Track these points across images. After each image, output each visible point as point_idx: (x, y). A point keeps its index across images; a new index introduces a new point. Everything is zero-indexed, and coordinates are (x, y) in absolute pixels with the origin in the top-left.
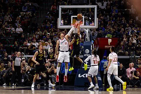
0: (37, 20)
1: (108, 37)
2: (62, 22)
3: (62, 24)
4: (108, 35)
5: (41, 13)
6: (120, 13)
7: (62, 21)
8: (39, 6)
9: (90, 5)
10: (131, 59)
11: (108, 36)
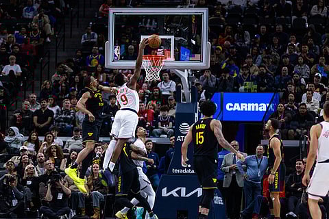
0: (62, 43)
1: (245, 89)
2: (117, 52)
3: (115, 56)
4: (245, 85)
5: (71, 24)
6: (281, 27)
7: (117, 49)
8: (68, 6)
9: (190, 7)
10: (303, 150)
11: (247, 87)
